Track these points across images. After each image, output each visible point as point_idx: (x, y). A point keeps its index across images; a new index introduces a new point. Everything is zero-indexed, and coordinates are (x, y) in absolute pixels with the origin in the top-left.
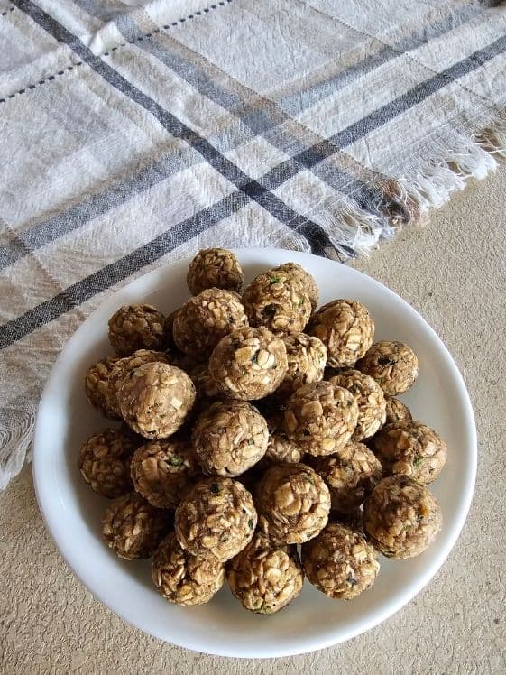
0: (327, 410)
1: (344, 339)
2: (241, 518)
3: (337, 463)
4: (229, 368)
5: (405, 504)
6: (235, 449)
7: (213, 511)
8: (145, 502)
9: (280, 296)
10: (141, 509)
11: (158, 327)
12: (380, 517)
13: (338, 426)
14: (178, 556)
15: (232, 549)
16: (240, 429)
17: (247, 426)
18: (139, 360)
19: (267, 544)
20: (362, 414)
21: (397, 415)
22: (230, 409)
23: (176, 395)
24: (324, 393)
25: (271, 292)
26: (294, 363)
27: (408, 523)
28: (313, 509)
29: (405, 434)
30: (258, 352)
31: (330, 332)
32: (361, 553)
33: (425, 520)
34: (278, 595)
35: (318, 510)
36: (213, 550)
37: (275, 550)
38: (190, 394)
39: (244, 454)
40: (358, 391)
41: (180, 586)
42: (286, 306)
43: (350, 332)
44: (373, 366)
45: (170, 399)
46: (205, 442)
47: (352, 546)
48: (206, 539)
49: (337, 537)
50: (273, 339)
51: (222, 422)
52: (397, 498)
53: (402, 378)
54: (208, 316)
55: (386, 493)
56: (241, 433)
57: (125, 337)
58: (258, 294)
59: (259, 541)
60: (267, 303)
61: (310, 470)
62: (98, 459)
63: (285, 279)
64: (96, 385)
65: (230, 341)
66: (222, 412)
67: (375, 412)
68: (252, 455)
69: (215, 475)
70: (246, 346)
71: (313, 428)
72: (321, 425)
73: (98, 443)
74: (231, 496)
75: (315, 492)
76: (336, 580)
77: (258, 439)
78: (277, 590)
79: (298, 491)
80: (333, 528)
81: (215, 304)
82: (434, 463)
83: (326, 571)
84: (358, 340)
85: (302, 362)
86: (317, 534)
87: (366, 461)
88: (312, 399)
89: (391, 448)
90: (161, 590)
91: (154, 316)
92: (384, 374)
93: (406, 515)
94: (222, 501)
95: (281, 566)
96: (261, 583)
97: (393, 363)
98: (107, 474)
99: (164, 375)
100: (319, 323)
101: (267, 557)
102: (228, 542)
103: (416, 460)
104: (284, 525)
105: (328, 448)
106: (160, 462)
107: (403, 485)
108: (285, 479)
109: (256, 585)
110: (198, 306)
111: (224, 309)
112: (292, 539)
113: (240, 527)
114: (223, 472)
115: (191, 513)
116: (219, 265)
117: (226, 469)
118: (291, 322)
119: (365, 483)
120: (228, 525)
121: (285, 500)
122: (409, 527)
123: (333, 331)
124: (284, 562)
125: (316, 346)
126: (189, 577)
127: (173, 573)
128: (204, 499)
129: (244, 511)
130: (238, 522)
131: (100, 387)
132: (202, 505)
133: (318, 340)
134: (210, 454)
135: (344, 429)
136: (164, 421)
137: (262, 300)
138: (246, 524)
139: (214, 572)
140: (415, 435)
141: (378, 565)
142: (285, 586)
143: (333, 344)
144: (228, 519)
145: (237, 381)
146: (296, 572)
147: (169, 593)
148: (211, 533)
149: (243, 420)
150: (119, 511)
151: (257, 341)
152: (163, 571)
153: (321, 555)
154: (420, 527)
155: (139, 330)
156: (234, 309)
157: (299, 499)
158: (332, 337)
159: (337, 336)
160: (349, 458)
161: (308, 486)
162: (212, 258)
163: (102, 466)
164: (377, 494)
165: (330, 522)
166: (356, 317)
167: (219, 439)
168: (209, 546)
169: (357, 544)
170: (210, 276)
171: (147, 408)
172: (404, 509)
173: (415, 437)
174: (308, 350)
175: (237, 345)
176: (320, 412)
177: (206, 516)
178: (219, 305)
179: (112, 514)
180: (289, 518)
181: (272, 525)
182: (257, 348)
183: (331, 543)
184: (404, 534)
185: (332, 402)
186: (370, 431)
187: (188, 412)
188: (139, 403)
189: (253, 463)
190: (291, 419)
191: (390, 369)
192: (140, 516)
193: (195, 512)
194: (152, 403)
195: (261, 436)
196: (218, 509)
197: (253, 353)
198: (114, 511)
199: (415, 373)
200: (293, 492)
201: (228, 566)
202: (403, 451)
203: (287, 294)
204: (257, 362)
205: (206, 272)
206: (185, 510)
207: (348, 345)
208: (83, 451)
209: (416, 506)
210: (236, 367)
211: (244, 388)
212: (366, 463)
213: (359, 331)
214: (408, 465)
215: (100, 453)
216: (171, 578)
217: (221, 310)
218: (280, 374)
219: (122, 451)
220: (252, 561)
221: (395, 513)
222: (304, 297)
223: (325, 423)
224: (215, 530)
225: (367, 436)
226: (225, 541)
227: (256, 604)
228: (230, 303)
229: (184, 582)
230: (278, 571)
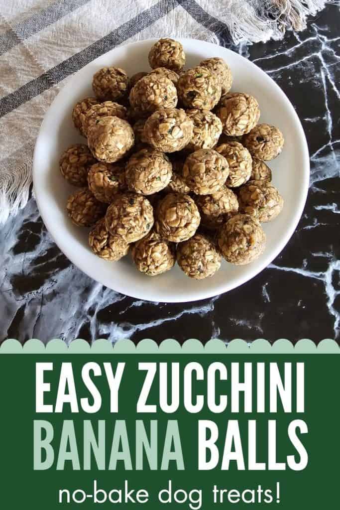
0: (208, 171)
1: (237, 121)
2: (143, 223)
3: (210, 200)
4: (154, 133)
5: (242, 235)
6: (148, 181)
7: (127, 215)
8: (92, 196)
9: (200, 87)
10: (90, 199)
11: (123, 86)
12: (226, 239)
13: (213, 181)
14: (105, 233)
15: (135, 237)
16: (154, 170)
17: (158, 169)
18: (106, 109)
19: (157, 238)
20: (234, 173)
21: (260, 174)
22: (150, 156)
23: (121, 141)
24: (209, 159)
25: (195, 83)
26: (198, 133)
27: (241, 246)
28: (186, 226)
29: (258, 190)
30: (173, 127)
31: (228, 115)
32: (211, 255)
33: (252, 247)
34: (157, 267)
35: (189, 227)
36: (123, 237)
37: (161, 242)
38: (130, 141)
39: (152, 185)
40: (235, 158)
41: (103, 249)
42: (202, 94)
43: (241, 117)
44: (253, 140)
45: (116, 143)
46: (132, 173)
47: (206, 251)
48: (120, 230)
49: (198, 244)
50: (185, 120)
51: (144, 164)
52: (239, 230)
53: (269, 152)
54: (151, 94)
55: (233, 226)
56: (154, 173)
57: (101, 89)
58: (187, 82)
59: (153, 235)
60: (192, 90)
61: (192, 201)
62: (71, 164)
63: (206, 75)
64: (78, 116)
65: (159, 116)
66: (145, 157)
67: (243, 173)
68: (158, 186)
69: (134, 193)
70: (167, 122)
71: (198, 179)
72: (202, 179)
73: (73, 153)
74: (140, 208)
75: (190, 216)
76: (191, 268)
77: (163, 178)
78: (157, 264)
79: (180, 214)
80: (198, 238)
81: (158, 86)
82: (271, 212)
83: (187, 261)
84: (245, 123)
85: (203, 133)
86: (187, 239)
87: (230, 203)
88: (201, 161)
89: (248, 196)
90: (92, 248)
91: (122, 78)
92: (257, 148)
93: (241, 241)
94: (133, 210)
95: (162, 252)
96: (148, 259)
97: (266, 142)
98: (75, 173)
99: (115, 128)
100: (224, 106)
101: (155, 245)
102: (132, 234)
103: (260, 207)
104: (168, 231)
105: (204, 192)
106: (103, 179)
107: (246, 223)
108: (175, 204)
109: (146, 258)
110: (147, 85)
111: (163, 90)
112: (171, 239)
113: (141, 227)
114: (139, 192)
115: (115, 213)
116: (170, 52)
117: (141, 191)
118: (205, 104)
119: (225, 216)
120: (134, 224)
121: (171, 218)
122: (241, 249)
123: (230, 114)
124: (164, 250)
125: (215, 124)
126: (108, 246)
127: (100, 241)
128: (124, 206)
129: (145, 219)
130: (140, 224)
131: (81, 117)
132: (122, 210)
133: (219, 120)
134: (134, 181)
135: (215, 183)
136: (111, 155)
137: (188, 87)
138: (145, 226)
139: (124, 246)
140: (264, 192)
141: (219, 264)
142: (162, 264)
143: (229, 123)
144: (135, 221)
145: (158, 141)
146: (169, 257)
147: (96, 251)
148: (123, 227)
149: (157, 165)
150: (77, 197)
151: (174, 120)
152: (95, 239)
153: (187, 251)
154: (247, 251)
155: (111, 86)
156: (169, 91)
157: (179, 218)
158: (229, 118)
159: (232, 119)
160: (218, 198)
161: (187, 212)
162: (166, 47)
163: (72, 168)
164: (228, 224)
165: (195, 235)
166: (248, 108)
167: (140, 174)
168: (121, 234)
169: (209, 250)
170: (163, 58)
171: (102, 146)
172: (241, 238)
173: (263, 194)
174: (209, 125)
175: (162, 120)
176: (203, 170)
177: (122, 217)
178: (160, 87)
179: (73, 199)
180: (171, 228)
181: (161, 229)
182: (172, 125)
183: (194, 247)
184: (237, 252)
185: (212, 165)
186: (237, 183)
187: (127, 151)
188: (98, 141)
189: (158, 191)
190: (186, 169)
191: (263, 145)
192: (89, 203)
193: (117, 213)
194: (105, 144)
195: (166, 176)
196: (130, 215)
197: (170, 128)
198: (75, 197)
199: (279, 150)
200: (177, 213)
201: (132, 245)
202: (254, 201)
203: (205, 86)
204: (171, 134)
205: (161, 55)
206: (112, 210)
207: (238, 125)
208: (64, 156)
209: (248, 238)
210: (158, 134)
211: (161, 146)
212: (228, 204)
213: (248, 118)
214: (255, 210)
215: (73, 159)
216: (98, 244)
217: (161, 91)
218: (185, 142)
219: (86, 162)
220: (146, 245)
221: (235, 239)
222: (217, 90)
223: (204, 178)
224: (126, 226)
225: (234, 186)
226: (131, 233)
227: (144, 269)
228: (168, 86)
229: (106, 248)
230: (160, 255)
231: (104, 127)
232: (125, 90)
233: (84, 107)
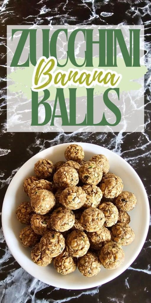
0: (93, 220)
1: (110, 191)
2: (59, 247)
3: (95, 235)
4: (65, 200)
5: (111, 254)
6: (62, 225)
7: (51, 243)
8: (33, 231)
9: (91, 173)
10: (32, 233)
11: (50, 170)
12: (103, 256)
13: (95, 226)
14: (39, 252)
15: (55, 255)
16: (65, 220)
17: (67, 219)
18: (40, 185)
19: (67, 254)
20: (108, 220)
21: (123, 219)
22: (63, 212)
23: (48, 204)
24: (94, 214)
25: (88, 171)
26: (89, 199)
27: (111, 260)
28: (82, 249)
29: (121, 229)
30: (75, 197)
31: (106, 188)
32: (95, 264)
33: (116, 260)
34: (66, 271)
35: (83, 250)
36: (49, 255)
37: (69, 257)
38: (53, 203)
39: (64, 227)
40: (109, 212)
41: (38, 260)
42: (92, 177)
43: (113, 189)
44: (119, 201)
45: (46, 205)
46: (54, 221)
47: (92, 262)
48: (47, 251)
49: (89, 258)
50: (81, 193)
51: (60, 216)
52: (110, 251)
53: (128, 207)
54: (64, 178)
55: (107, 249)
56: (65, 221)
57: (39, 172)
58: (84, 170)
59: (65, 253)
60: (86, 175)
61: (85, 235)
62: (22, 213)
63: (93, 167)
64: (26, 186)
65: (67, 191)
66: (61, 213)
67: (113, 220)
68: (67, 228)
69: (55, 231)
70: (72, 195)
71: (88, 224)
72: (90, 224)
73: (23, 207)
74: (58, 240)
75: (84, 244)
76: (84, 271)
77: (70, 224)
78: (66, 269)
79: (78, 243)
80: (88, 255)
81: (68, 174)
82: (128, 241)
83: (82, 267)
84: (115, 192)
85: (92, 199)
86: (83, 256)
87: (106, 236)
88: (89, 215)
89: (116, 232)
90: (33, 259)
91: (50, 166)
92: (122, 205)
93: (110, 257)
94: (54, 241)
95: (69, 262)
96: (62, 266)
97: (126, 202)
98: (24, 218)
99: (45, 197)
100: (104, 182)
101: (66, 259)
102: (53, 254)
103: (122, 238)
104: (72, 251)
105: (91, 231)
106: (39, 223)
107: (114, 247)
108: (76, 237)
109: (61, 266)
110: (62, 173)
111: (70, 176)
112: (74, 256)
113: (58, 250)
114: (58, 230)
115: (44, 242)
116: (75, 152)
117: (59, 230)
118: (93, 182)
119: (103, 243)
120: (54, 248)
121: (74, 245)
122: (111, 261)
123: (107, 188)
124: (71, 261)
125: (98, 193)
126: (41, 258)
127: (37, 256)
128: (49, 239)
129: (60, 245)
130: (58, 248)
131: (28, 187)
132: (48, 240)
133: (101, 191)
134: (54, 225)
135: (97, 227)
136: (43, 211)
137: (85, 173)
138: (60, 249)
139: (49, 259)
140: (124, 230)
141: (100, 269)
142: (69, 269)
143: (106, 192)
144: (55, 247)
145: (67, 204)
146: (74, 265)
147: (35, 261)
148: (48, 250)
149: (67, 216)
150: (25, 232)
151: (75, 194)
152: (34, 255)
153: (83, 262)
154: (114, 262)
155: (44, 171)
156: (74, 176)
157: (78, 245)
158: (106, 189)
159: (108, 190)
160: (99, 234)
161: (82, 241)
162: (74, 149)
163: (23, 216)
164: (105, 248)
165: (87, 253)
166: (116, 184)
167: (58, 221)
168: (47, 253)
169: (94, 261)
170: (72, 155)
171: (38, 206)
172: (110, 256)
173: (124, 231)
174: (95, 194)
175: (69, 194)
176: (90, 220)
177: (48, 244)
178: (69, 174)
179: (23, 232)
180: (74, 250)
181: (69, 250)
182: (74, 197)
183: (86, 260)
184: (109, 263)
185: (95, 217)
186: (110, 225)
187: (51, 209)
188: (36, 204)
189: (67, 230)
190: (82, 219)
191: (125, 203)
192: (31, 235)
193: (45, 242)
194: (40, 205)
195: (71, 222)
196: (52, 243)
197: (73, 198)
198: (24, 231)
199: (134, 206)
200: (77, 242)
201: (54, 258)
202: (119, 234)
203: (93, 173)
204: (74, 201)
205: (71, 154)
206: (43, 240)
207: (111, 193)
208: (18, 209)
209: (114, 256)
210: (67, 201)
211: (69, 207)
212: (105, 237)
213: (116, 189)
214: (119, 240)
215: (23, 211)
216: (36, 257)
217: (69, 176)
218: (82, 204)
219: (30, 212)
220: (61, 258)
221: (107, 256)
222: (99, 174)
223: (91, 224)
224: (50, 249)
225: (109, 227)
226: (53, 253)
227: (60, 271)
228: (73, 174)
229: (40, 260)
230: (68, 263)
231: (39, 196)
232: (51, 172)
233: (30, 182)
